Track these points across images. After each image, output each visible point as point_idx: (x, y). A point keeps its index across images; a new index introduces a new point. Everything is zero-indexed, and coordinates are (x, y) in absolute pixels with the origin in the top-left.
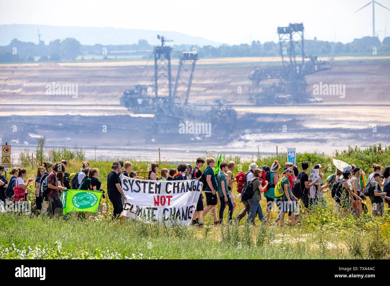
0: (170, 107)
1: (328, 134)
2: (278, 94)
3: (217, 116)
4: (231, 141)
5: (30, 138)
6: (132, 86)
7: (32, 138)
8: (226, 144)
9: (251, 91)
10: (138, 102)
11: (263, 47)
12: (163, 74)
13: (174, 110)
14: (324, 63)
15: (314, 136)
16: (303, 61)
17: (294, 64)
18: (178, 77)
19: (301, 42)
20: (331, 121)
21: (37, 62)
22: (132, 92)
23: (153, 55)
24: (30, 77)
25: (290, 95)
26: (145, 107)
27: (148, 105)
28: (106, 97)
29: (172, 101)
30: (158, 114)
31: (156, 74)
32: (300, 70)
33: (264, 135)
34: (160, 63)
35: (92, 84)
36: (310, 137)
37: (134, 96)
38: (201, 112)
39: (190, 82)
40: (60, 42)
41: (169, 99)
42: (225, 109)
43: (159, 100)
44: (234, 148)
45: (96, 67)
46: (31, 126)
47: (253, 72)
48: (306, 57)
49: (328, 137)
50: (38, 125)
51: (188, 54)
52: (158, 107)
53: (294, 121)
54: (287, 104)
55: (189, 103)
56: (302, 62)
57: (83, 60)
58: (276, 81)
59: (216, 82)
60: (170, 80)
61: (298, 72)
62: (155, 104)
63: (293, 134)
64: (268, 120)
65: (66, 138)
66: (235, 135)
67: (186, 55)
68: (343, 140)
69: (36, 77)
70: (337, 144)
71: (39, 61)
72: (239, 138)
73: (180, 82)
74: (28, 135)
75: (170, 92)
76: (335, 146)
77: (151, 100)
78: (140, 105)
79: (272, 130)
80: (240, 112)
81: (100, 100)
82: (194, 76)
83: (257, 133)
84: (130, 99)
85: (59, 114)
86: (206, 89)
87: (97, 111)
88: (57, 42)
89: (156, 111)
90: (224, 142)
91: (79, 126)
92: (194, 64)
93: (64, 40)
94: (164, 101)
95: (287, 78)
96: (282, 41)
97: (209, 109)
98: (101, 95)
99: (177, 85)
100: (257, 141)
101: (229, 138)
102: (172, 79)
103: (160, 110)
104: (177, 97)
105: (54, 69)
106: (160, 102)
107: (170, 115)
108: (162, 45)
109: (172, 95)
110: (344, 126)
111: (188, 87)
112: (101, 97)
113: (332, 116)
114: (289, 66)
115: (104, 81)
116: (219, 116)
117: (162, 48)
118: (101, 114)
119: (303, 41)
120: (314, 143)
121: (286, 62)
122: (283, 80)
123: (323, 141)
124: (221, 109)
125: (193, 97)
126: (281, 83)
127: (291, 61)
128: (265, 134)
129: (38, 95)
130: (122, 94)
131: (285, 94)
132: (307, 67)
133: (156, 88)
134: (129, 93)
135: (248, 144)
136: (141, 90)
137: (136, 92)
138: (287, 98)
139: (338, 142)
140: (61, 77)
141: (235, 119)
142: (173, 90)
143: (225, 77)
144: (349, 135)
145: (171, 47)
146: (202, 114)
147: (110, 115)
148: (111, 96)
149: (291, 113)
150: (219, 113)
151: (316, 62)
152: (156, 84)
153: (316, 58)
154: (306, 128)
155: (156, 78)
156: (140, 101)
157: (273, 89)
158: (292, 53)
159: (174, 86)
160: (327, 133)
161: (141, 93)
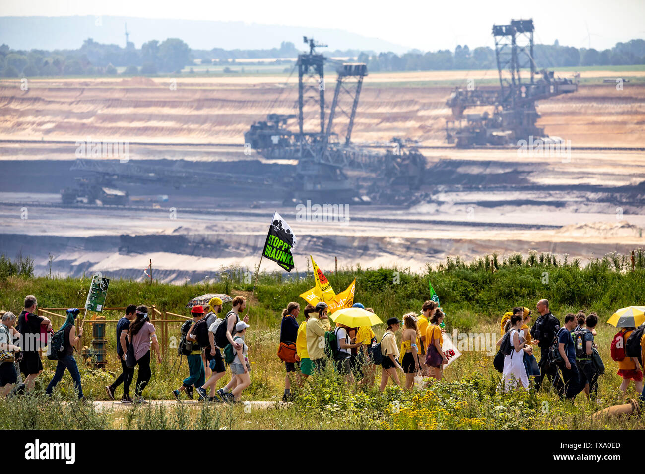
0: (322, 148)
1: (568, 193)
2: (492, 130)
3: (395, 164)
4: (416, 202)
5: (105, 195)
6: (264, 115)
7: (108, 195)
8: (408, 207)
9: (450, 125)
10: (272, 141)
11: (472, 55)
12: (311, 97)
13: (327, 153)
14: (565, 82)
15: (546, 197)
16: (532, 78)
17: (517, 83)
18: (335, 103)
19: (529, 48)
20: (573, 173)
21: (120, 76)
22: (263, 125)
23: (297, 68)
24: (109, 100)
25: (509, 132)
26: (283, 149)
27: (288, 145)
28: (226, 132)
29: (325, 140)
30: (304, 159)
31: (301, 97)
32: (527, 93)
33: (467, 195)
34: (307, 80)
35: (204, 112)
36: (539, 198)
37: (266, 132)
38: (370, 157)
39: (353, 110)
40: (158, 45)
41: (321, 137)
42: (408, 153)
43: (305, 139)
44: (419, 214)
45: (212, 85)
46: (107, 177)
47: (453, 95)
48: (537, 73)
49: (568, 198)
50: (118, 175)
51: (351, 67)
52: (303, 149)
53: (517, 172)
54: (506, 146)
55: (352, 143)
56: (530, 80)
57: (192, 74)
58: (490, 109)
59: (396, 110)
60: (322, 107)
61: (524, 95)
62: (299, 144)
63: (514, 192)
64: (476, 170)
65: (160, 196)
66: (423, 193)
67: (348, 68)
68: (591, 203)
69: (117, 100)
70: (582, 210)
71: (124, 74)
72: (428, 199)
73: (337, 109)
74: (101, 189)
75: (322, 125)
76: (579, 212)
77: (293, 137)
78: (276, 145)
79: (480, 186)
80: (432, 157)
81: (216, 136)
82: (360, 100)
83: (458, 191)
84: (260, 136)
85: (151, 158)
86: (380, 120)
87: (209, 153)
88: (153, 45)
89: (299, 154)
90: (406, 204)
91: (180, 177)
92: (360, 83)
93: (163, 42)
94: (313, 139)
95: (507, 105)
96: (499, 46)
97: (383, 151)
98: (217, 128)
99: (333, 115)
100: (456, 204)
101: (414, 198)
102: (325, 106)
103: (307, 154)
104: (333, 134)
105: (145, 87)
106: (307, 141)
107: (322, 161)
108: (311, 52)
109: (325, 131)
110: (594, 182)
111: (351, 119)
112: (218, 133)
113: (575, 165)
114: (510, 86)
115: (222, 107)
116: (398, 163)
117: (310, 57)
118: (216, 159)
119: (532, 46)
120: (545, 207)
121: (505, 80)
122: (500, 108)
123: (559, 205)
124: (402, 153)
125: (360, 134)
126: (496, 114)
127: (513, 79)
128: (468, 192)
129: (120, 128)
130: (248, 128)
131: (503, 131)
132: (538, 87)
133: (301, 118)
134: (258, 127)
135: (443, 208)
136: (277, 122)
137: (269, 124)
138: (505, 136)
139: (583, 206)
140: (157, 100)
141: (423, 168)
142: (327, 121)
143: (411, 102)
144: (600, 195)
145: (325, 56)
146: (372, 160)
147: (230, 160)
148: (234, 131)
149: (510, 160)
150: (399, 160)
151: (552, 80)
152: (301, 112)
153: (552, 74)
154: (534, 183)
155: (301, 103)
156: (275, 139)
157: (484, 123)
158: (515, 65)
159: (328, 116)
160: (566, 192)
161: (278, 126)
